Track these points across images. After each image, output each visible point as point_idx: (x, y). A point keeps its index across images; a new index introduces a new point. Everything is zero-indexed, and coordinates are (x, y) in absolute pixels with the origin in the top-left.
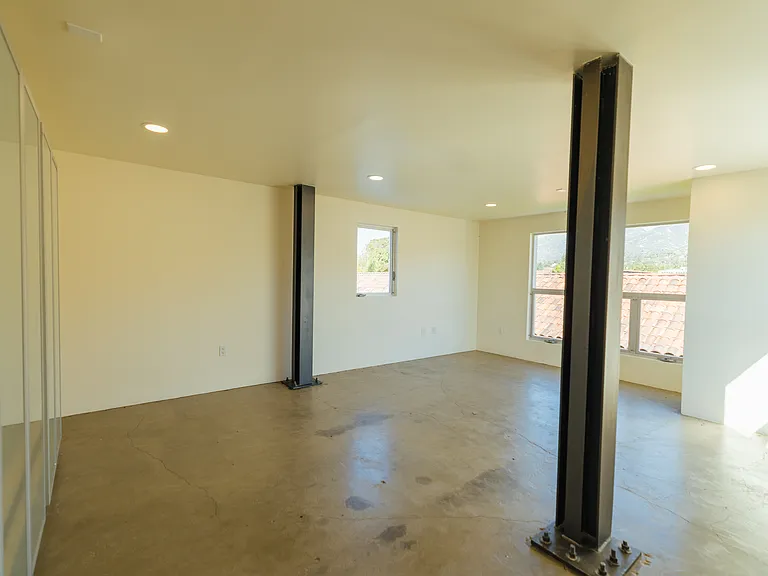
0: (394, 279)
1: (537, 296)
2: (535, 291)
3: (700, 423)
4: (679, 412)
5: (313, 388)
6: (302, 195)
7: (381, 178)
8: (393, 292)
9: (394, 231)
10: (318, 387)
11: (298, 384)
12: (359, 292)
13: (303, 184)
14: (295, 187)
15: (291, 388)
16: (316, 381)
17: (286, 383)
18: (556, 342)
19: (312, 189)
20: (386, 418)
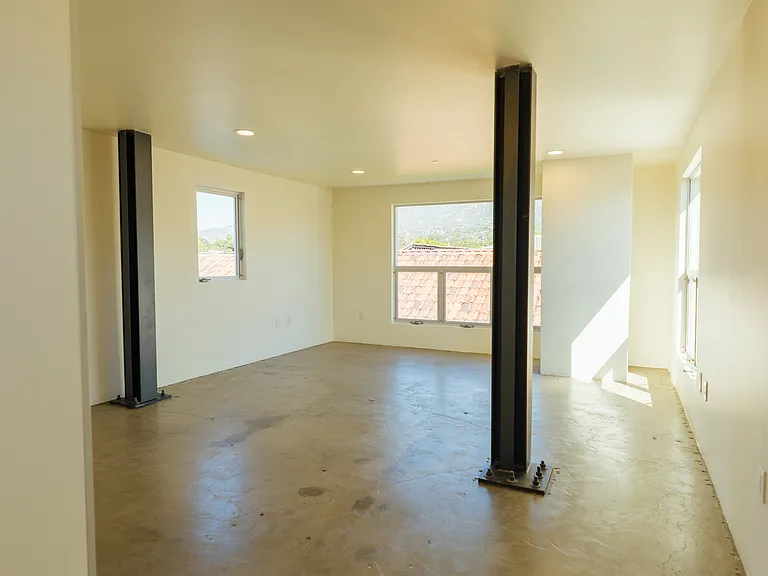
0: (241, 258)
1: (401, 275)
2: (398, 269)
3: (555, 379)
4: (539, 372)
5: (160, 404)
6: (132, 147)
7: (251, 134)
8: (241, 275)
9: (239, 198)
10: (167, 402)
11: (139, 400)
12: (201, 275)
13: (136, 130)
14: (121, 133)
15: (131, 406)
16: (163, 394)
17: (117, 403)
18: (422, 322)
19: (147, 138)
20: (280, 418)
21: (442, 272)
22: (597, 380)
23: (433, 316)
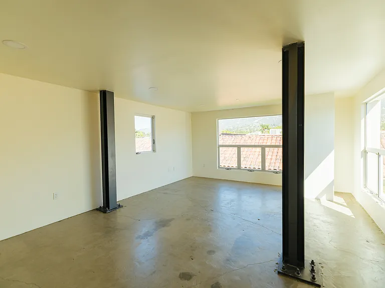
0: (154, 143)
1: (221, 148)
2: (220, 146)
5: (118, 210)
6: (106, 97)
8: (154, 150)
9: (153, 118)
10: (121, 209)
11: (109, 209)
12: (137, 151)
13: (107, 90)
14: (101, 91)
15: (105, 212)
16: (119, 205)
17: (99, 210)
18: (231, 169)
19: (112, 93)
20: (170, 220)
21: (239, 147)
22: (318, 199)
23: (235, 165)
